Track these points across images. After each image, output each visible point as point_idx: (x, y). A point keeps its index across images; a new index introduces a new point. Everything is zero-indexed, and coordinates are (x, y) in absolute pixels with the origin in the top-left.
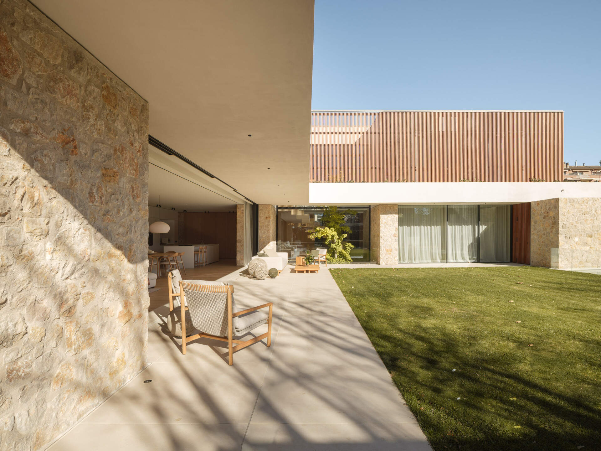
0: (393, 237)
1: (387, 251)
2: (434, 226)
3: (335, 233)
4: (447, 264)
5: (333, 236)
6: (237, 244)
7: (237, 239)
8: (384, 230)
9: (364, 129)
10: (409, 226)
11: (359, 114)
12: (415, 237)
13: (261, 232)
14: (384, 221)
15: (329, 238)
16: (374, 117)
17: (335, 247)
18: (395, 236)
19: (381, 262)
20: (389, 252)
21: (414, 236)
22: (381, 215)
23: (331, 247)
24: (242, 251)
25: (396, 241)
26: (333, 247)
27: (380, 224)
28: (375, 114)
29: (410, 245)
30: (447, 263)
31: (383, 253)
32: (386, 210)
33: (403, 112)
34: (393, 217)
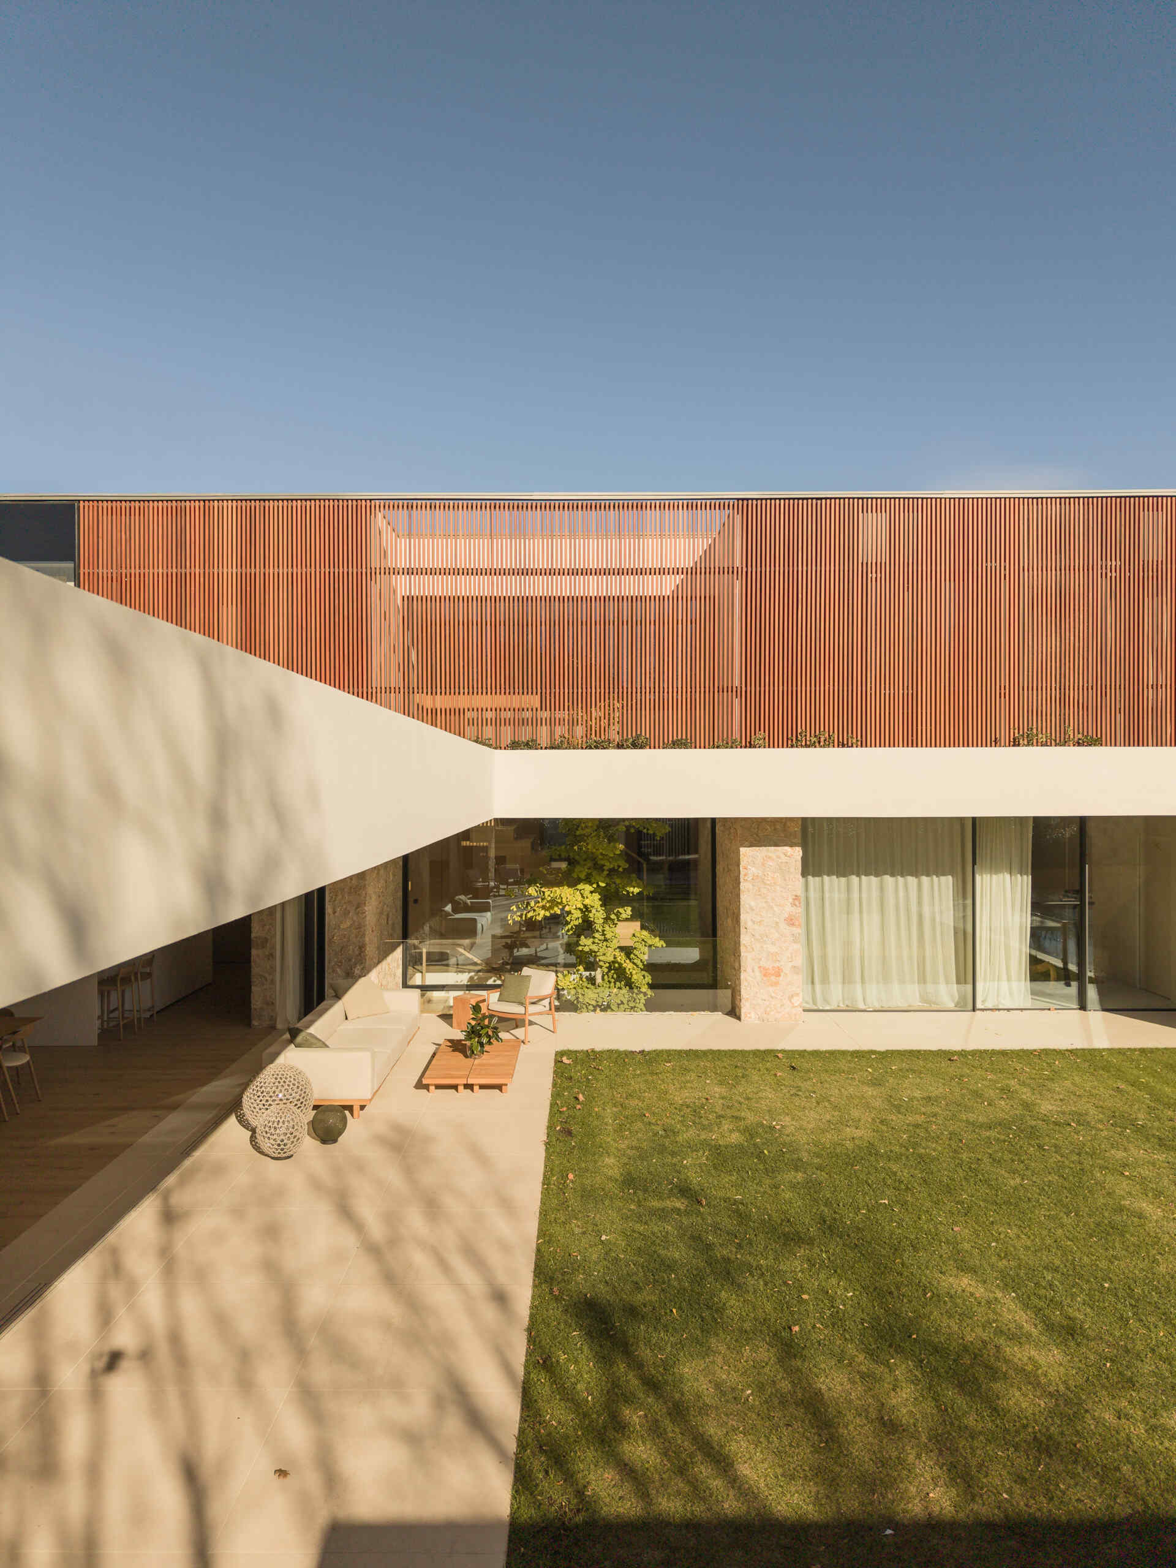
0: (783, 926)
1: (765, 973)
2: (928, 875)
3: (594, 900)
4: (978, 1012)
5: (586, 910)
6: (254, 952)
7: (253, 935)
8: (753, 904)
9: (686, 561)
10: (844, 876)
11: (663, 505)
12: (865, 915)
13: (334, 913)
14: (753, 870)
15: (575, 919)
16: (718, 517)
17: (595, 948)
18: (791, 921)
19: (743, 1011)
20: (773, 978)
21: (861, 912)
22: (743, 850)
23: (580, 948)
24: (269, 978)
25: (795, 941)
26: (586, 949)
27: (739, 883)
28: (720, 504)
29: (848, 944)
30: (974, 1010)
31: (749, 978)
32: (761, 835)
33: (817, 499)
34: (784, 859)
